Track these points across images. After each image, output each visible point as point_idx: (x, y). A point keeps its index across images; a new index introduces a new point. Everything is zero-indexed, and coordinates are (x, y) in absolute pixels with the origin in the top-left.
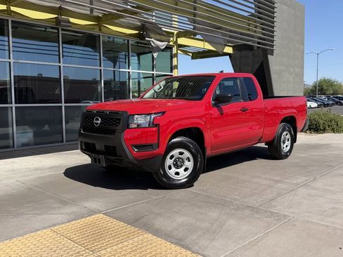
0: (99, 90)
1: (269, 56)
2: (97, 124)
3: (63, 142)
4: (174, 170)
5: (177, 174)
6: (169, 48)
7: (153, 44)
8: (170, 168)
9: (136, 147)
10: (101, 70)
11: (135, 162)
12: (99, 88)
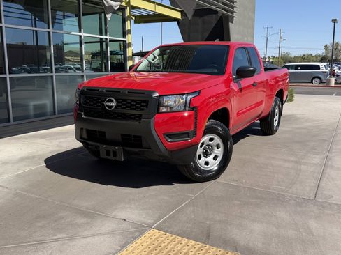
0: (48, 57)
1: (230, 24)
2: (110, 107)
3: (9, 121)
4: (203, 160)
5: (207, 163)
6: (122, 9)
7: (106, 4)
8: (200, 158)
9: (170, 136)
10: (49, 33)
11: (167, 154)
12: (48, 54)
